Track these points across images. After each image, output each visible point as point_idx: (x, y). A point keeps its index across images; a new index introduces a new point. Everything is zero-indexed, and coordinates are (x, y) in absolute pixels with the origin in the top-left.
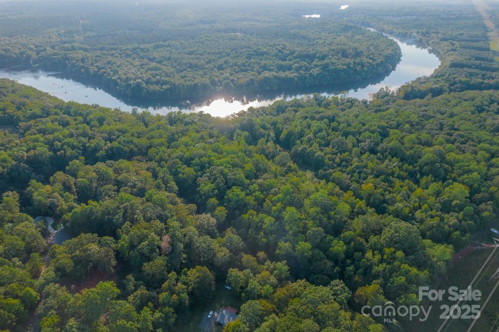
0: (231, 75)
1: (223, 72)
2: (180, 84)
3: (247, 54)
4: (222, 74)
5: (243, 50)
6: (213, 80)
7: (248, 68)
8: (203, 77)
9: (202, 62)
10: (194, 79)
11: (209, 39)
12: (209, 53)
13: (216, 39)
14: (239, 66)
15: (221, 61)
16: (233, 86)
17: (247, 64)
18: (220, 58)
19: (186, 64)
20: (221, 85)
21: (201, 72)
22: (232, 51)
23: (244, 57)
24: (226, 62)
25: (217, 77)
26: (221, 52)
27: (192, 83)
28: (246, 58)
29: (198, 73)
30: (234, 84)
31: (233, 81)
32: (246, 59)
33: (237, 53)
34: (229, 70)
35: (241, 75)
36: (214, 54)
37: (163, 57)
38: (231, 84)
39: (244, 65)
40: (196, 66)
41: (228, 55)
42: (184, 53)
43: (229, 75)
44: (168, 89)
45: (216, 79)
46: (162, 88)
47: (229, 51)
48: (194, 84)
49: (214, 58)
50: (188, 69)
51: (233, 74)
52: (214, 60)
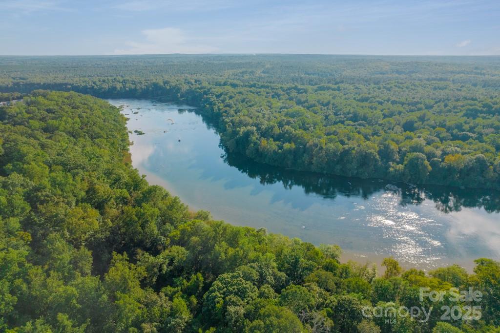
0: (428, 143)
1: (412, 134)
2: (316, 145)
3: (468, 110)
4: (410, 138)
5: (460, 103)
6: (387, 147)
7: (470, 134)
8: (368, 140)
9: (378, 112)
10: (349, 139)
11: (401, 86)
12: (394, 103)
13: (413, 87)
14: (449, 129)
15: (413, 116)
16: (430, 168)
17: (466, 127)
18: (412, 111)
19: (349, 113)
20: (401, 162)
21: (368, 130)
22: (436, 103)
23: (461, 114)
24: (422, 119)
25: (397, 142)
26: (417, 103)
27: (341, 146)
28: (465, 115)
29: (362, 129)
30: (433, 164)
31: (430, 156)
32: (465, 118)
33: (446, 106)
34: (425, 134)
35: (452, 146)
36: (403, 104)
37: (318, 101)
38: (426, 162)
39: (459, 127)
40: (365, 118)
41: (429, 107)
42: (355, 99)
43: (423, 143)
44: (290, 151)
45: (394, 146)
46: (281, 148)
47: (433, 102)
48: (343, 149)
49: (401, 109)
50: (347, 122)
51: (433, 141)
52: (400, 113)
